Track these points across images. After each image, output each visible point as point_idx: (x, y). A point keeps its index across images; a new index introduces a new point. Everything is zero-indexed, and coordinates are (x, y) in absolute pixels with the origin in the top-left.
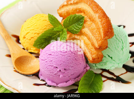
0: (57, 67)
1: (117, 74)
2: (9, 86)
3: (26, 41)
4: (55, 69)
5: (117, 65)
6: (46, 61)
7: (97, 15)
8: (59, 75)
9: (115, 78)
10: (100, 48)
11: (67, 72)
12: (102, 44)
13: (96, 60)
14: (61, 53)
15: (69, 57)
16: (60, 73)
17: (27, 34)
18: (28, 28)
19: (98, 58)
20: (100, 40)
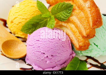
0: (44, 53)
1: (101, 62)
4: (42, 55)
5: (102, 53)
6: (33, 46)
8: (46, 61)
9: (99, 65)
10: (88, 36)
11: (54, 58)
12: (90, 33)
14: (49, 40)
16: (47, 59)
17: (14, 19)
18: (17, 12)
19: (85, 46)
20: (89, 29)
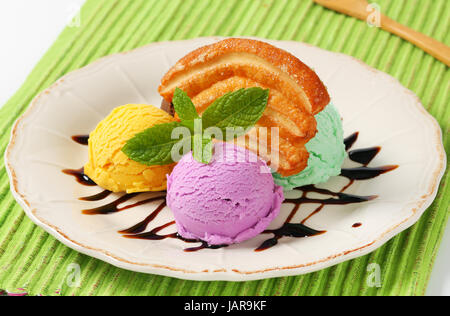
0: (228, 200)
2: (142, 265)
3: (117, 170)
4: (225, 205)
5: (332, 170)
6: (198, 193)
7: (284, 68)
8: (238, 216)
9: (336, 198)
10: (307, 133)
11: (251, 204)
13: (298, 165)
14: (228, 168)
15: (247, 173)
16: (238, 210)
17: (114, 154)
18: (114, 139)
19: (302, 160)
20: (304, 118)
